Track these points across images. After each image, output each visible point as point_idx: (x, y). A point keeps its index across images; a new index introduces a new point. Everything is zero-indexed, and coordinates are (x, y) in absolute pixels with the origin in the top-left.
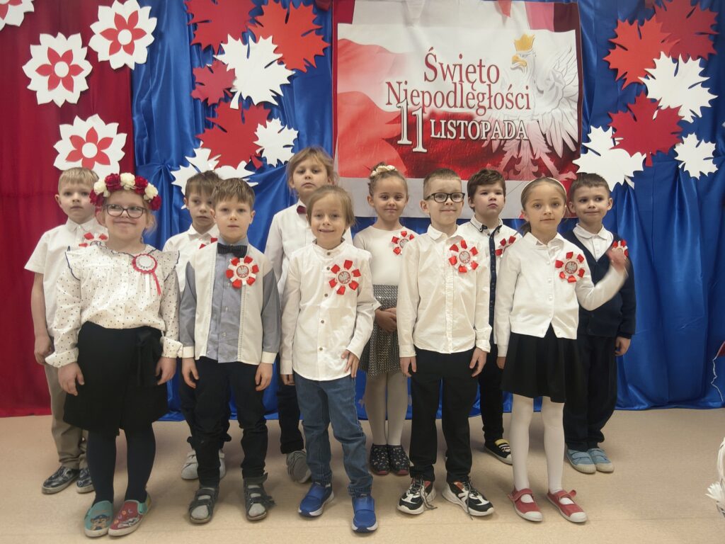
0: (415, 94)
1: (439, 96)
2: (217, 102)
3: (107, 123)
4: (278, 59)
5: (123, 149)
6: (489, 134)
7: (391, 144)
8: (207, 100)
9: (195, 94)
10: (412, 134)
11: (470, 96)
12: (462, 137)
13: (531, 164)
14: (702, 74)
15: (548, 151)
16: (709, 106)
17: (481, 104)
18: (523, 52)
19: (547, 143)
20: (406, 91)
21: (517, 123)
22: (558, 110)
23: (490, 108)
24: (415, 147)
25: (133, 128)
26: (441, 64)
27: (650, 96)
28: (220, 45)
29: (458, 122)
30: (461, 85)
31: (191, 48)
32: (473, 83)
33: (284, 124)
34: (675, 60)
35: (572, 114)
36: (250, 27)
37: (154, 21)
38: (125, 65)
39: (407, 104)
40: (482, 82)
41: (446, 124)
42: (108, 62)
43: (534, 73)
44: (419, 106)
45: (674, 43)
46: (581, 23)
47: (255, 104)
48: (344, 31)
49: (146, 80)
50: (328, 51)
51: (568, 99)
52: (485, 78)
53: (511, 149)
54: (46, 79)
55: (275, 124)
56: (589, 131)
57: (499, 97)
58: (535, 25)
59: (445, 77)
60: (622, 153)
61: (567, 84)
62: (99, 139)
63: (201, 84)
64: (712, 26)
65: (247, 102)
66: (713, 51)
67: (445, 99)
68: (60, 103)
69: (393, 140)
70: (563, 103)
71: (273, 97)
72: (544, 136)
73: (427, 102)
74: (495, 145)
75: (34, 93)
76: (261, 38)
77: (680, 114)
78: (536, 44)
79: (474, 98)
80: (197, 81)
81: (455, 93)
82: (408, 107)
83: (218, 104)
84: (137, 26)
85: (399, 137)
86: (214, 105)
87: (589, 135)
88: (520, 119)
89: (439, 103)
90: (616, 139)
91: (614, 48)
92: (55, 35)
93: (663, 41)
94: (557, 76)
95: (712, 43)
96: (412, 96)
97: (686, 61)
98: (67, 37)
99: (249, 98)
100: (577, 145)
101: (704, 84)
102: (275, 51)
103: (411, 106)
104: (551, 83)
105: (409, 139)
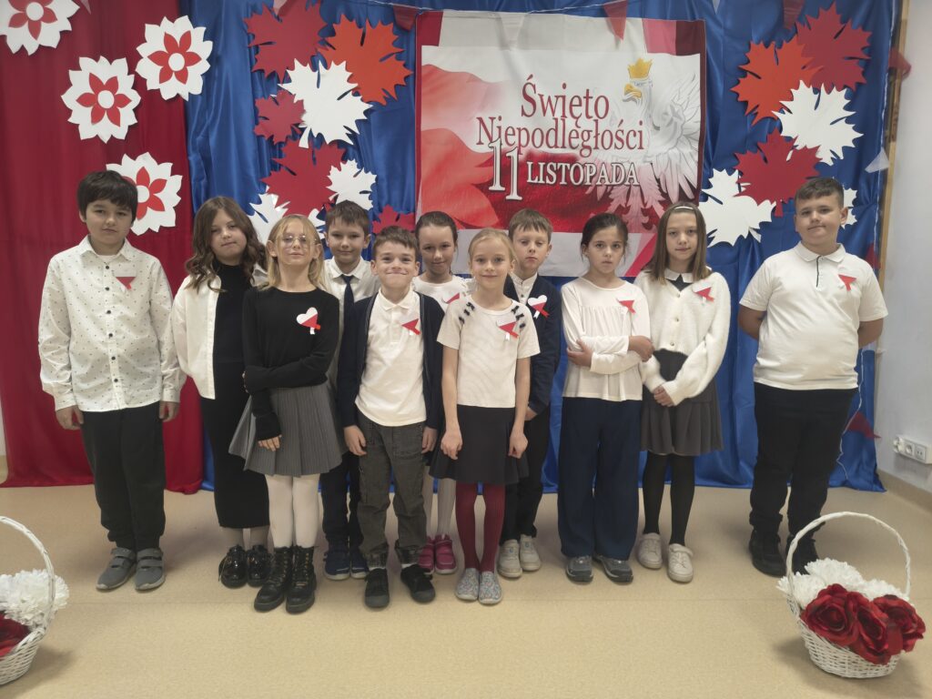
0: (510, 131)
1: (538, 133)
2: (284, 140)
3: (159, 163)
4: (353, 90)
5: (179, 194)
6: (594, 179)
7: (482, 190)
8: (272, 137)
9: (259, 130)
10: (505, 180)
11: (574, 134)
12: (563, 182)
13: (640, 214)
14: (847, 108)
15: (662, 198)
16: (853, 146)
17: (585, 144)
18: (638, 80)
19: (661, 190)
20: (499, 128)
21: (627, 166)
22: (675, 151)
23: (596, 148)
24: (509, 194)
25: (190, 168)
26: (541, 96)
27: (784, 133)
28: (286, 73)
29: (559, 164)
30: (564, 121)
31: (252, 73)
32: (577, 118)
33: (360, 166)
34: (817, 91)
35: (692, 156)
36: (319, 50)
37: (209, 44)
38: (178, 96)
39: (501, 144)
40: (588, 117)
41: (545, 167)
42: (158, 92)
43: (650, 105)
44: (514, 147)
45: (816, 69)
46: (707, 46)
47: (328, 143)
48: (429, 55)
49: (202, 113)
50: (411, 79)
51: (688, 137)
52: (592, 112)
53: (618, 197)
54: (89, 110)
55: (351, 166)
56: (711, 175)
57: (607, 135)
58: (653, 47)
59: (544, 112)
60: (749, 200)
61: (687, 119)
62: (151, 181)
63: (266, 119)
64: (863, 49)
65: (318, 140)
66: (863, 80)
67: (545, 138)
68: (106, 139)
69: (484, 187)
70: (682, 142)
71: (347, 134)
72: (658, 181)
73: (524, 141)
74: (601, 192)
75: (76, 126)
76: (333, 63)
77: (819, 155)
78: (652, 71)
79: (578, 137)
80: (260, 114)
81: (556, 130)
82: (502, 147)
83: (285, 143)
84: (190, 50)
85: (491, 183)
86: (280, 143)
87: (710, 180)
88: (631, 161)
89: (538, 144)
90: (742, 185)
91: (745, 76)
92: (97, 59)
93: (804, 67)
94: (676, 110)
95: (862, 69)
96: (506, 134)
97: (829, 91)
98: (111, 62)
99: (320, 135)
100: (696, 191)
101: (849, 120)
102: (350, 80)
103: (505, 146)
104: (668, 118)
105: (502, 184)
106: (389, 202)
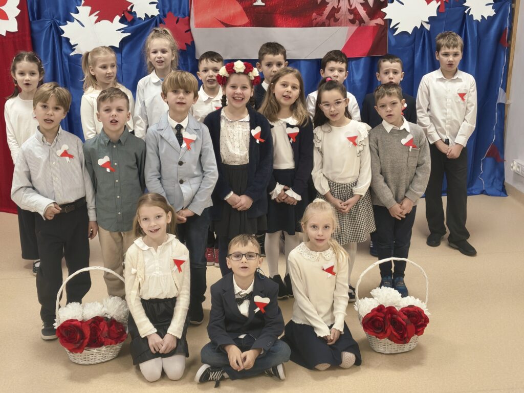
13: (348, 13)
24: (255, 1)
53: (332, 1)
106: (170, 10)
